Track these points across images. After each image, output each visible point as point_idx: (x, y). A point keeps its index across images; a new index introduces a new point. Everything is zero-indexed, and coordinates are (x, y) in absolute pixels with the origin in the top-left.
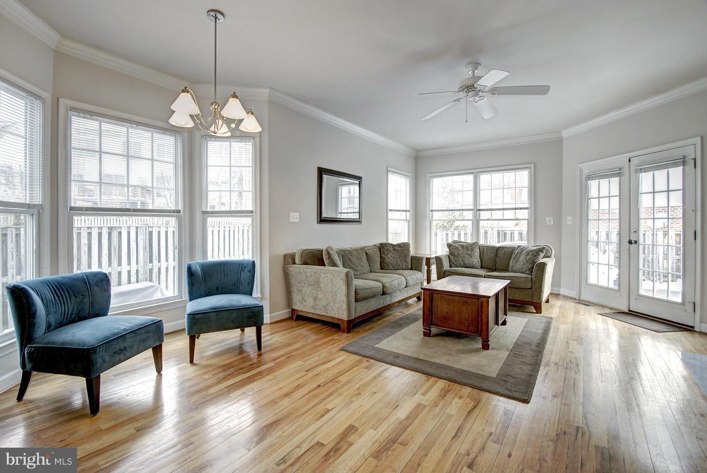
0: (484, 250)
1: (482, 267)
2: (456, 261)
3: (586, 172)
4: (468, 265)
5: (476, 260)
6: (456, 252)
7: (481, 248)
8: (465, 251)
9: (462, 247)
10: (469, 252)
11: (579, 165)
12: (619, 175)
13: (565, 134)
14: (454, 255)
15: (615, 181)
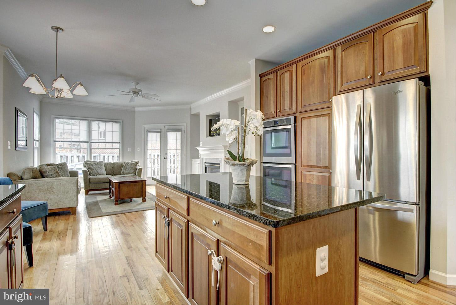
0: (106, 165)
1: (106, 175)
2: (93, 172)
3: (146, 128)
4: (100, 174)
5: (104, 171)
6: (92, 167)
7: (105, 164)
8: (97, 166)
9: (95, 164)
10: (100, 167)
11: (144, 125)
12: (160, 132)
13: (137, 109)
14: (91, 169)
15: (158, 134)
